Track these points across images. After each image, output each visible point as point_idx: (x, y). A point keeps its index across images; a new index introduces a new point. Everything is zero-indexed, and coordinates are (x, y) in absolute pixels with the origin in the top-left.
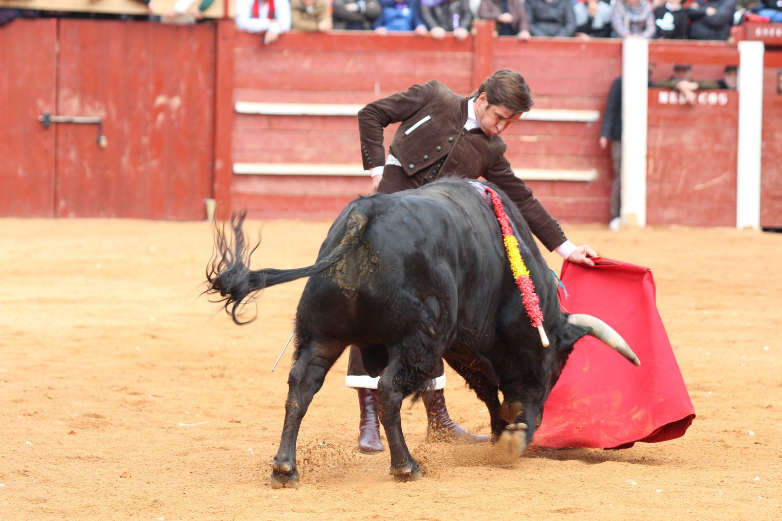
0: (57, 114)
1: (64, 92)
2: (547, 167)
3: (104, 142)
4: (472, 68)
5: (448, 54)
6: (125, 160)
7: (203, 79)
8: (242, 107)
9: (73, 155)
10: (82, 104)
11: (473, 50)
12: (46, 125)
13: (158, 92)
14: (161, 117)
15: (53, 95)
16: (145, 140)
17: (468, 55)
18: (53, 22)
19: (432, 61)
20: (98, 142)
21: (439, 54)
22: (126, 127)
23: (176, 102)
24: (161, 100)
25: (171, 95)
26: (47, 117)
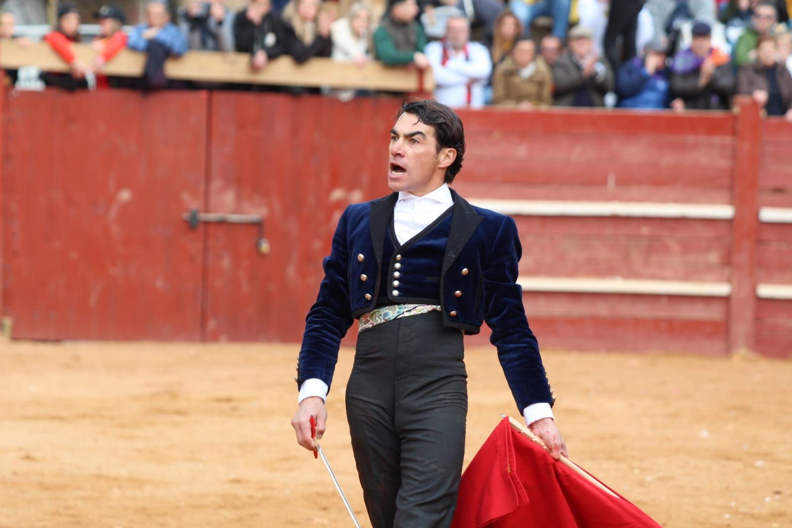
0: (207, 210)
1: (216, 183)
3: (265, 247)
4: (734, 157)
5: (703, 139)
6: (291, 270)
9: (226, 263)
10: (239, 199)
11: (734, 133)
12: (192, 225)
13: (334, 184)
15: (202, 186)
17: (728, 140)
18: (203, 95)
19: (683, 147)
20: (257, 246)
21: (690, 139)
22: (293, 227)
23: (357, 195)
24: (337, 194)
25: (350, 188)
26: (194, 215)
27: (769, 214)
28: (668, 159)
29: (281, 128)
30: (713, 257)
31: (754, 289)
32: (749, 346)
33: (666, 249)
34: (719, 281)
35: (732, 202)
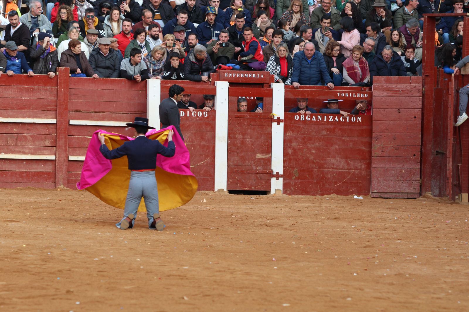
4: (57, 96)
5: (42, 87)
11: (57, 84)
17: (54, 87)
19: (32, 90)
21: (36, 87)
27: (72, 122)
28: (26, 96)
30: (48, 143)
31: (68, 157)
34: (50, 154)
35: (56, 117)
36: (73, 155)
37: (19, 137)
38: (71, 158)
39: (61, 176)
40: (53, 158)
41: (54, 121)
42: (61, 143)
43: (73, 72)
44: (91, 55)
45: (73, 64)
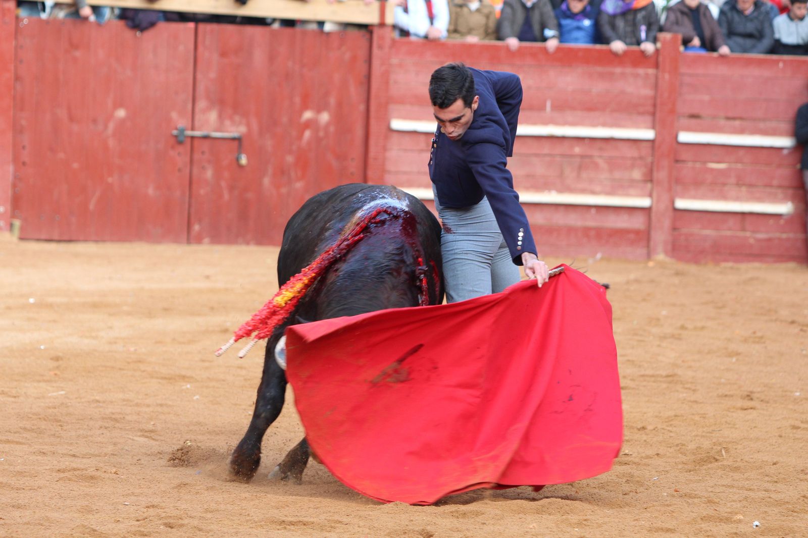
0: (193, 129)
1: (201, 104)
2: (737, 199)
3: (244, 160)
4: (656, 86)
5: (629, 70)
6: (266, 181)
7: (355, 93)
8: (397, 124)
9: (209, 174)
10: (221, 117)
11: (657, 66)
12: (178, 141)
13: (305, 106)
14: (307, 134)
15: (190, 106)
16: (290, 159)
17: (651, 71)
18: (191, 25)
19: (610, 77)
20: (238, 160)
21: (618, 70)
22: (269, 143)
23: (325, 117)
24: (308, 115)
25: (319, 111)
26: (182, 131)
27: (685, 137)
28: (598, 87)
29: (259, 57)
30: (637, 174)
31: (673, 203)
32: (666, 253)
33: (596, 166)
34: (642, 196)
35: (653, 127)
36: (683, 196)
37: (584, 164)
38: (681, 204)
39: (660, 236)
40: (645, 202)
41: (649, 134)
42: (661, 175)
43: (686, 42)
44: (722, 12)
45: (687, 28)
